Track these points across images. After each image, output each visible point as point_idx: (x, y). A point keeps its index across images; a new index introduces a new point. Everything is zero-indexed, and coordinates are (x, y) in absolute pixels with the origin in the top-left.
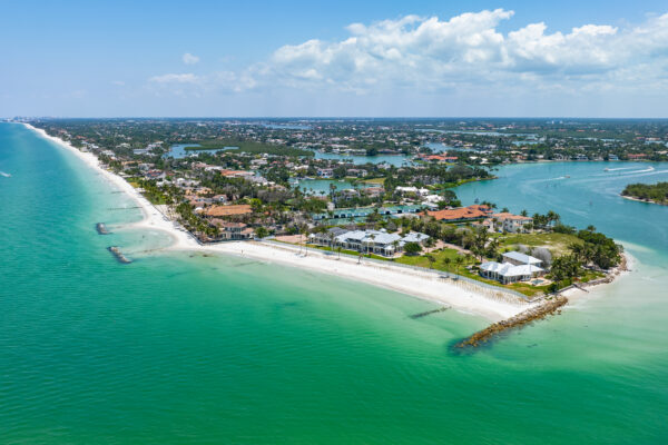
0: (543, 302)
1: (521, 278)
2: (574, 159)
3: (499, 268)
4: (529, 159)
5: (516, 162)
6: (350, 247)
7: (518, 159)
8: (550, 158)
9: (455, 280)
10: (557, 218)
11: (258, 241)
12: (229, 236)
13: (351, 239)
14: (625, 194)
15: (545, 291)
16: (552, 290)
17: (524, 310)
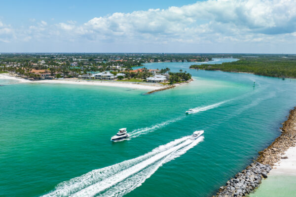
0: (168, 86)
1: (160, 81)
2: (171, 61)
3: (150, 79)
4: (155, 61)
5: (150, 62)
6: (96, 79)
8: (163, 61)
9: (138, 84)
11: (57, 79)
12: (43, 78)
13: (96, 76)
14: (191, 67)
15: (169, 84)
16: (171, 84)
17: (162, 87)
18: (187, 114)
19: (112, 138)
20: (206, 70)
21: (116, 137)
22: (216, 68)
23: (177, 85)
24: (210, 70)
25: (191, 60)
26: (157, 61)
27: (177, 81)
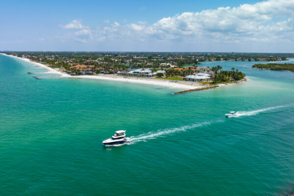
0: (208, 86)
1: (201, 80)
2: (236, 60)
3: (192, 77)
4: (217, 60)
5: (211, 61)
6: (134, 75)
7: (212, 60)
8: (226, 60)
9: (176, 82)
10: (221, 68)
11: (96, 75)
12: (84, 73)
13: (135, 72)
14: (254, 67)
15: (210, 83)
16: (213, 83)
17: (201, 87)
18: (227, 117)
19: (104, 142)
20: (272, 69)
21: (109, 141)
22: (285, 67)
23: (221, 85)
24: (277, 69)
25: (260, 59)
26: (220, 60)
27: (224, 81)
